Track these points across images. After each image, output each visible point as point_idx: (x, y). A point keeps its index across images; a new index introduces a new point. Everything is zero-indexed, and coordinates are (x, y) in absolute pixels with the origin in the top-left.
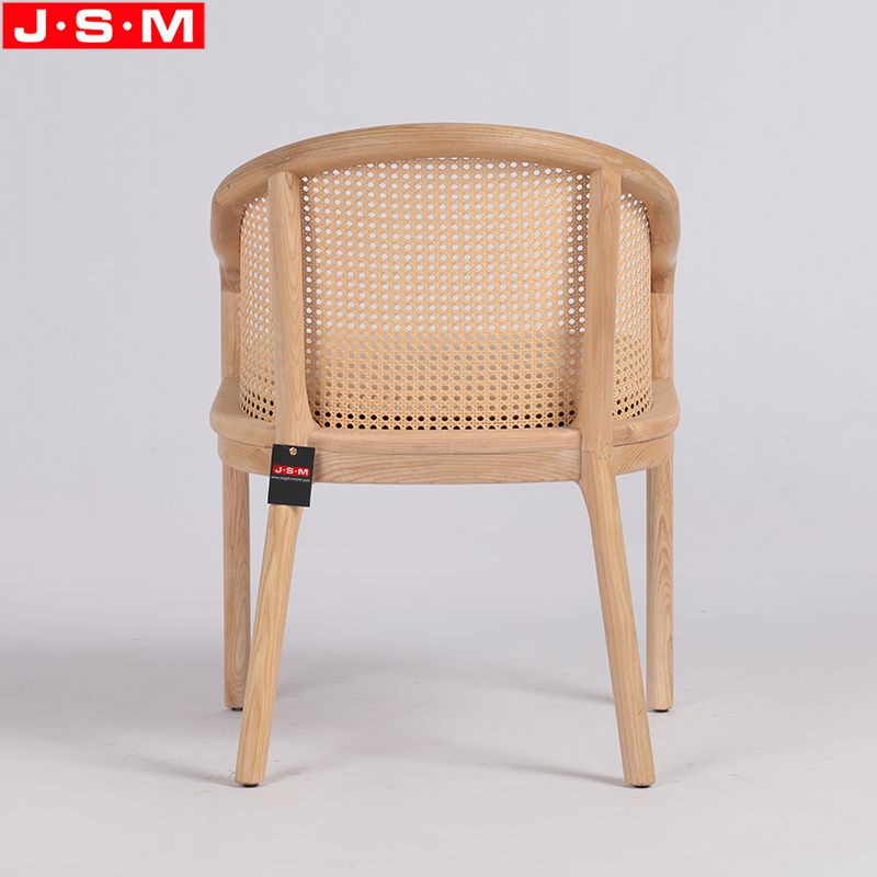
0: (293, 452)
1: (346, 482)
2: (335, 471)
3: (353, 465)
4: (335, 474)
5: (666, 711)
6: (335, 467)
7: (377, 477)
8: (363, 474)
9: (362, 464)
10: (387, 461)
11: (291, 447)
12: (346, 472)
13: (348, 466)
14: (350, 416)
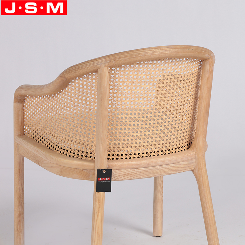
0: (104, 172)
1: (120, 180)
2: (116, 177)
3: (123, 174)
4: (117, 178)
5: (159, 236)
6: (117, 175)
7: (132, 177)
8: (127, 177)
9: (126, 173)
10: (135, 171)
11: (103, 170)
12: (121, 176)
13: (121, 174)
14: (118, 155)
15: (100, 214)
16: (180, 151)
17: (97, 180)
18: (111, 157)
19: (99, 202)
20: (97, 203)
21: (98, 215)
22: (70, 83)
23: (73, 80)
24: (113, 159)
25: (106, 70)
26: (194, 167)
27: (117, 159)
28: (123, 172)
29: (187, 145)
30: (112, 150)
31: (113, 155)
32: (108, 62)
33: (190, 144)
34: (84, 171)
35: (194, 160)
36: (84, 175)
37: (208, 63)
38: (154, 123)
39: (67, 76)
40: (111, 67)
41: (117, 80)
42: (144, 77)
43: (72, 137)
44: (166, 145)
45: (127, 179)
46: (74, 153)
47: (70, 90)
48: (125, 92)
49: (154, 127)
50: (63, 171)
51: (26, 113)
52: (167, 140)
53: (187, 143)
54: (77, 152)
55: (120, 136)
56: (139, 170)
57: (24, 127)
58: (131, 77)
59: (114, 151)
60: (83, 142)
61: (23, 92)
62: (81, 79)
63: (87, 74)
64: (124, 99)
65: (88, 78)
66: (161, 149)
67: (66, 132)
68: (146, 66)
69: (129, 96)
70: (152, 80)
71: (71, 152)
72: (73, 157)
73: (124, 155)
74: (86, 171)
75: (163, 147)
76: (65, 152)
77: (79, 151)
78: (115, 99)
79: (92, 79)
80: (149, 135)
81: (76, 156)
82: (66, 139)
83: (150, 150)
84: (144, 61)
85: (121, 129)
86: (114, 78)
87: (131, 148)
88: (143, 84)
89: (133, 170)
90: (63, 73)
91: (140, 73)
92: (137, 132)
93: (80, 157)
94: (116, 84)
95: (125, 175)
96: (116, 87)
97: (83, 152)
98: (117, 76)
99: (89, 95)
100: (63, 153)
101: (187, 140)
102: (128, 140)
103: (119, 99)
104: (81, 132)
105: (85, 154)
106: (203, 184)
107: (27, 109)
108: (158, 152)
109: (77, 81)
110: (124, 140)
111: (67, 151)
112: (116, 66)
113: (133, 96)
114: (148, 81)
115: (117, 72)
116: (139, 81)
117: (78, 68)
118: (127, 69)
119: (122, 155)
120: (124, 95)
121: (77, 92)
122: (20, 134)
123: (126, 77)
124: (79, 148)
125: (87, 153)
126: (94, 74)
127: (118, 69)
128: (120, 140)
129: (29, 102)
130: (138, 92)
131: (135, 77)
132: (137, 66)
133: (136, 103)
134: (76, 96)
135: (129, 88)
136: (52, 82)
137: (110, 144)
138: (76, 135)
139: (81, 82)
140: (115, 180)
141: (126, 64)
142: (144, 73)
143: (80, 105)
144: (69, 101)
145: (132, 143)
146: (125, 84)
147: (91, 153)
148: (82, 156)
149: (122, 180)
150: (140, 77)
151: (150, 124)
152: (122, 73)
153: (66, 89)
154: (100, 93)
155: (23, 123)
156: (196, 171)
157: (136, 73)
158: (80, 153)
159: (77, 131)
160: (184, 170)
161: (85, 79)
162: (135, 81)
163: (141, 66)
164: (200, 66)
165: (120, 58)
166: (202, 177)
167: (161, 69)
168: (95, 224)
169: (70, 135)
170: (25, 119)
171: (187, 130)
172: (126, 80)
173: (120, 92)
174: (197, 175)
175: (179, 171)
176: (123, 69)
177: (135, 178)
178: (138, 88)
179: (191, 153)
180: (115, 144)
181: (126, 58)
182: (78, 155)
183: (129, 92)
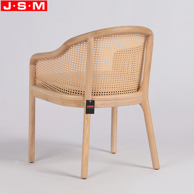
0: (90, 102)
1: (99, 108)
3: (101, 104)
4: (97, 106)
5: (115, 153)
6: (97, 104)
7: (106, 106)
8: (103, 106)
9: (103, 103)
10: (108, 102)
11: (90, 100)
12: (99, 105)
13: (100, 104)
14: (97, 93)
15: (88, 127)
16: (133, 92)
17: (86, 107)
18: (93, 94)
19: (87, 120)
20: (86, 120)
21: (87, 128)
22: (69, 49)
23: (71, 47)
24: (94, 95)
25: (92, 39)
26: (141, 102)
27: (97, 95)
28: (101, 102)
29: (137, 89)
30: (94, 89)
31: (95, 93)
32: (94, 35)
33: (138, 88)
34: (78, 102)
35: (141, 97)
36: (78, 104)
37: (150, 38)
38: (119, 74)
39: (68, 44)
40: (95, 38)
41: (98, 46)
42: (114, 45)
43: (70, 82)
44: (125, 88)
45: (103, 107)
46: (71, 92)
47: (69, 53)
48: (102, 54)
49: (118, 76)
50: (64, 103)
51: (37, 71)
52: (126, 84)
53: (137, 88)
54: (72, 91)
55: (99, 81)
56: (110, 102)
57: (36, 80)
58: (106, 44)
59: (95, 90)
60: (76, 84)
61: (36, 57)
62: (76, 46)
63: (80, 43)
64: (102, 58)
65: (80, 45)
66: (120, 90)
67: (66, 79)
68: (115, 38)
69: (105, 56)
70: (118, 47)
71: (69, 91)
72: (70, 94)
73: (101, 93)
74: (79, 102)
75: (123, 89)
76: (65, 92)
77: (74, 90)
78: (96, 58)
79: (83, 46)
80: (116, 81)
81: (72, 93)
82: (65, 83)
83: (116, 90)
84: (114, 35)
85: (100, 77)
86: (96, 45)
87: (105, 89)
88: (113, 49)
89: (107, 101)
90: (66, 43)
91: (112, 42)
92: (109, 79)
93: (75, 94)
94: (98, 49)
95: (102, 104)
96: (97, 51)
97: (76, 91)
98: (98, 44)
99: (81, 56)
100: (64, 92)
101: (137, 85)
102: (103, 83)
103: (99, 58)
104: (75, 79)
105: (77, 92)
106: (147, 112)
107: (38, 69)
108: (119, 92)
109: (74, 48)
110: (101, 83)
111: (67, 91)
112: (98, 38)
113: (107, 56)
114: (116, 47)
115: (98, 42)
116: (111, 47)
117: (75, 39)
118: (104, 40)
119: (100, 93)
120: (102, 56)
121: (73, 54)
122: (33, 84)
123: (103, 44)
124: (74, 88)
125: (79, 91)
126: (85, 43)
127: (99, 40)
128: (99, 83)
129: (40, 64)
130: (110, 54)
131: (109, 45)
132: (110, 38)
133: (109, 61)
134: (73, 57)
135: (105, 51)
136: (58, 49)
137: (93, 86)
138: (73, 80)
139: (76, 48)
140: (96, 108)
141: (103, 36)
142: (114, 42)
143: (75, 62)
144: (68, 60)
145: (106, 86)
146: (103, 49)
147: (82, 92)
148: (76, 93)
149: (100, 108)
150: (111, 45)
151: (116, 74)
152: (101, 42)
153: (67, 53)
154: (89, 53)
155: (35, 78)
156: (143, 104)
157: (109, 42)
158: (75, 92)
159: (73, 78)
160: (136, 103)
161: (79, 46)
162: (108, 47)
163: (112, 38)
164: (145, 40)
165: (101, 32)
166: (147, 108)
167: (124, 40)
168: (85, 133)
169: (69, 81)
170: (36, 75)
171: (137, 79)
172: (103, 47)
173: (100, 53)
174: (143, 107)
175: (133, 104)
176: (102, 40)
177: (108, 107)
178: (110, 52)
179: (140, 93)
180: (96, 86)
181: (105, 32)
182: (73, 93)
183: (105, 54)
